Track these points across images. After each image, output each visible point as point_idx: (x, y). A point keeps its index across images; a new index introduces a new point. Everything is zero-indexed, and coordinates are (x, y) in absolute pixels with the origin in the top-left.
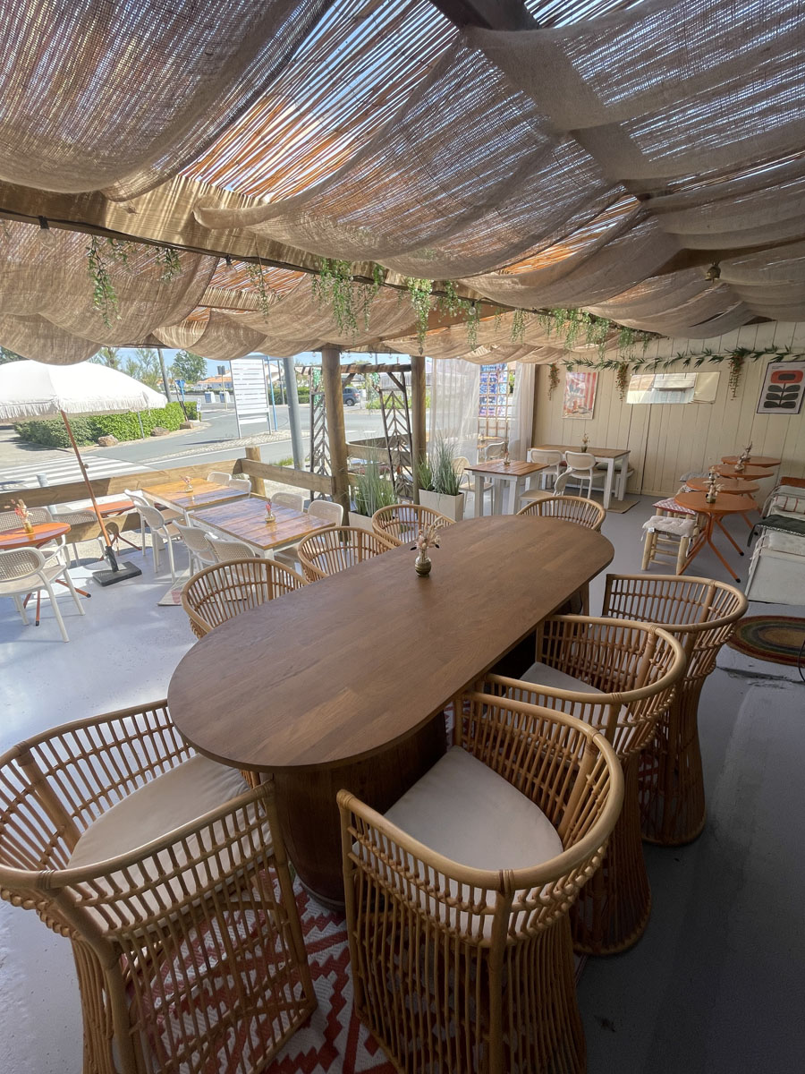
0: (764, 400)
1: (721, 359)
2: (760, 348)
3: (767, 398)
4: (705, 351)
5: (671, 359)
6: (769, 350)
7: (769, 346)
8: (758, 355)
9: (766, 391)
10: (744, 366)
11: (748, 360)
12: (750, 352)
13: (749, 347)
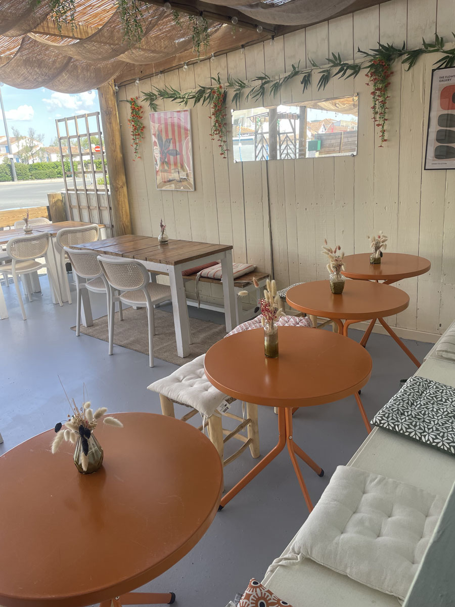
0: (433, 145)
1: (356, 69)
2: (415, 43)
3: (438, 140)
4: (331, 57)
5: (283, 76)
6: (431, 45)
7: (430, 38)
8: (414, 56)
9: (435, 127)
10: (395, 79)
11: (399, 66)
12: (400, 52)
13: (398, 42)
